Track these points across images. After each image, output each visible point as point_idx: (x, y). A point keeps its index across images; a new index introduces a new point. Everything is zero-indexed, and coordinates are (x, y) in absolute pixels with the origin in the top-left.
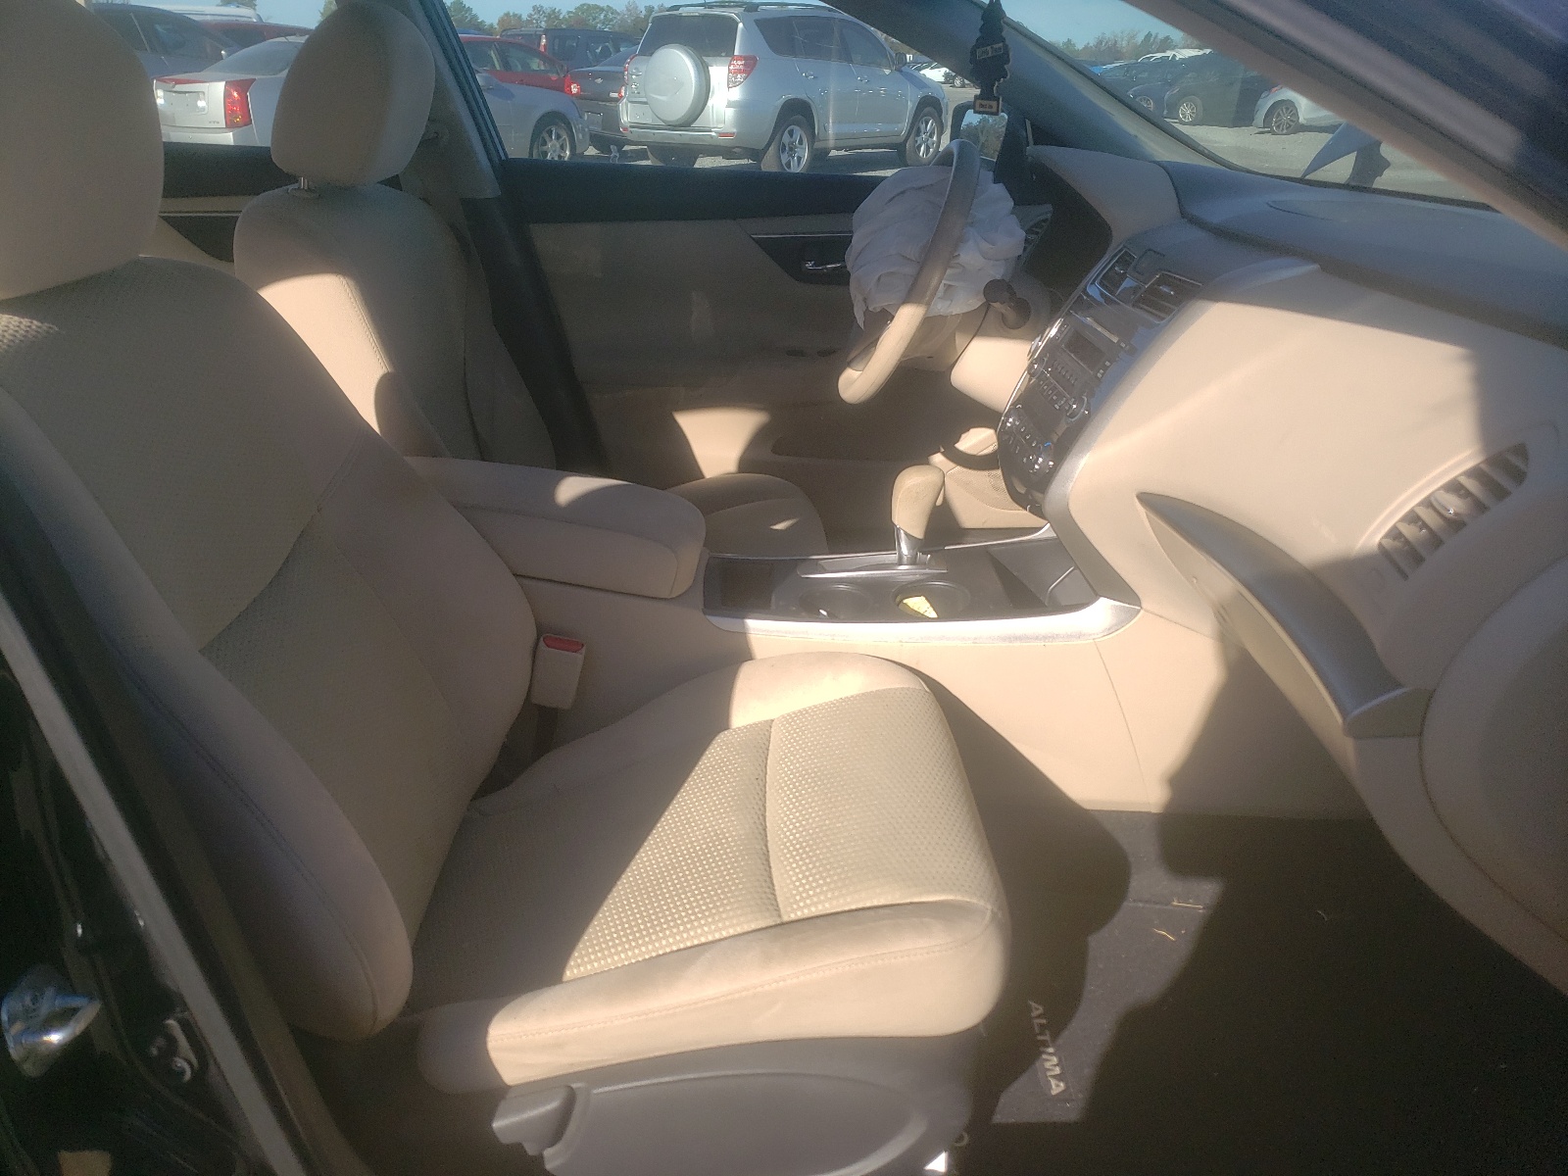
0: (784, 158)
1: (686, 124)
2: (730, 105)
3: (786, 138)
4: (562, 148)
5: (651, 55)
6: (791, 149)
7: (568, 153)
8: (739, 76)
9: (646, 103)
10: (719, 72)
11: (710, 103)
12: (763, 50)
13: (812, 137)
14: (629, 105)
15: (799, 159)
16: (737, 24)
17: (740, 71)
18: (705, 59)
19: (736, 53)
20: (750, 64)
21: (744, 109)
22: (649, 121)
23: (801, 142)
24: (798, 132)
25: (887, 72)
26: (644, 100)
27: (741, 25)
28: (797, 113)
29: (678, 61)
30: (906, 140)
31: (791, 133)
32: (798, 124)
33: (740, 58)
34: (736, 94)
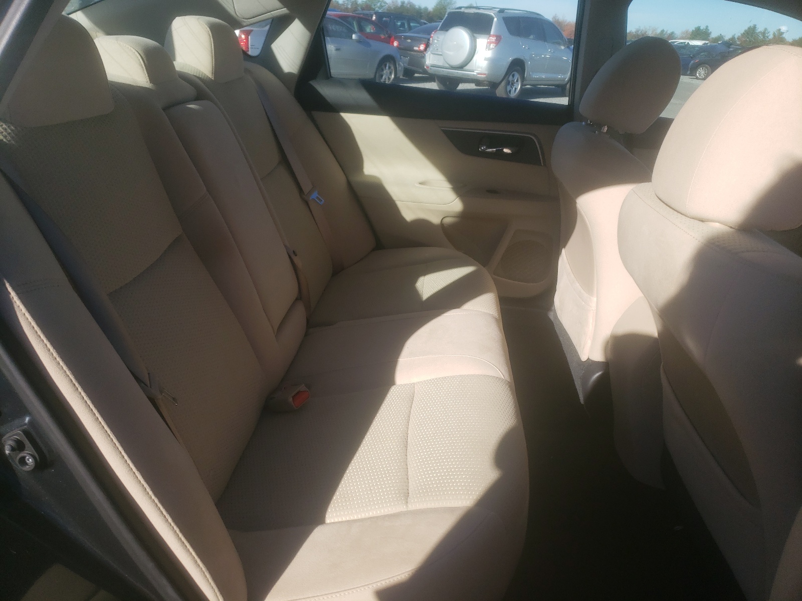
0: (509, 88)
1: (461, 67)
2: (486, 59)
3: (511, 78)
4: (391, 73)
5: (447, 30)
6: (512, 84)
7: (393, 76)
8: (492, 45)
9: (441, 55)
10: (482, 42)
11: (475, 58)
12: (505, 32)
13: (523, 79)
14: (431, 55)
15: (516, 89)
16: (493, 18)
17: (493, 42)
18: (475, 35)
19: (492, 33)
20: (499, 39)
21: (493, 62)
22: (440, 64)
23: (517, 81)
24: (517, 76)
25: (563, 47)
26: (441, 53)
27: (495, 19)
28: (517, 66)
29: (461, 35)
30: (567, 83)
31: (513, 76)
32: (517, 71)
33: (493, 36)
34: (489, 54)
